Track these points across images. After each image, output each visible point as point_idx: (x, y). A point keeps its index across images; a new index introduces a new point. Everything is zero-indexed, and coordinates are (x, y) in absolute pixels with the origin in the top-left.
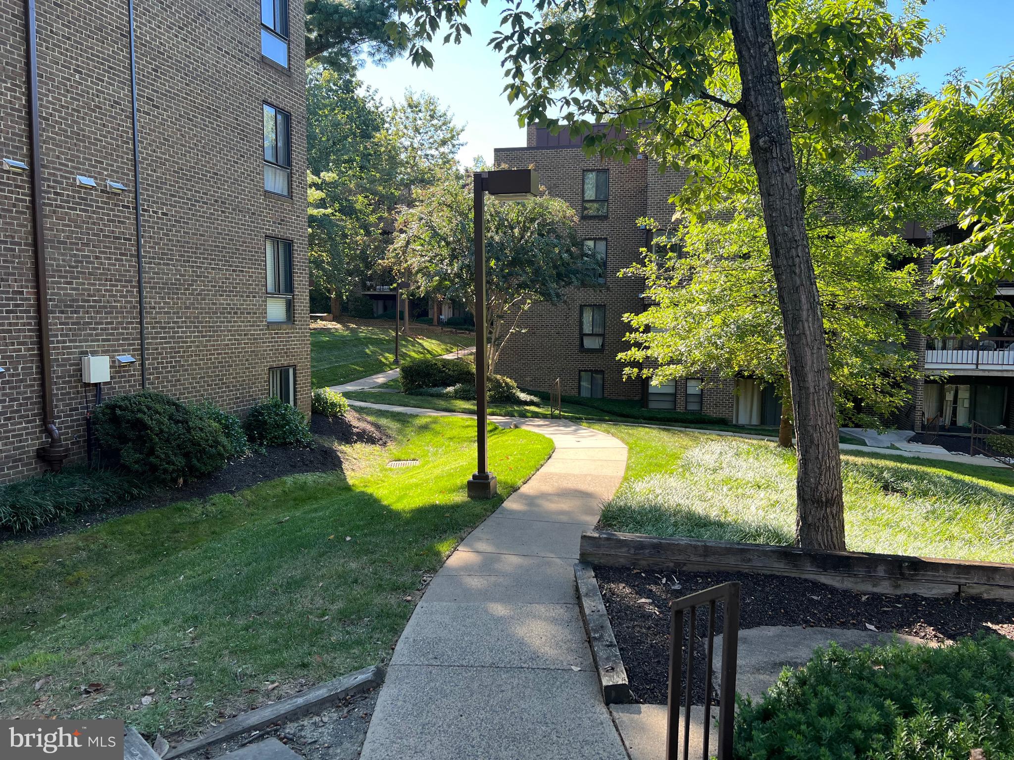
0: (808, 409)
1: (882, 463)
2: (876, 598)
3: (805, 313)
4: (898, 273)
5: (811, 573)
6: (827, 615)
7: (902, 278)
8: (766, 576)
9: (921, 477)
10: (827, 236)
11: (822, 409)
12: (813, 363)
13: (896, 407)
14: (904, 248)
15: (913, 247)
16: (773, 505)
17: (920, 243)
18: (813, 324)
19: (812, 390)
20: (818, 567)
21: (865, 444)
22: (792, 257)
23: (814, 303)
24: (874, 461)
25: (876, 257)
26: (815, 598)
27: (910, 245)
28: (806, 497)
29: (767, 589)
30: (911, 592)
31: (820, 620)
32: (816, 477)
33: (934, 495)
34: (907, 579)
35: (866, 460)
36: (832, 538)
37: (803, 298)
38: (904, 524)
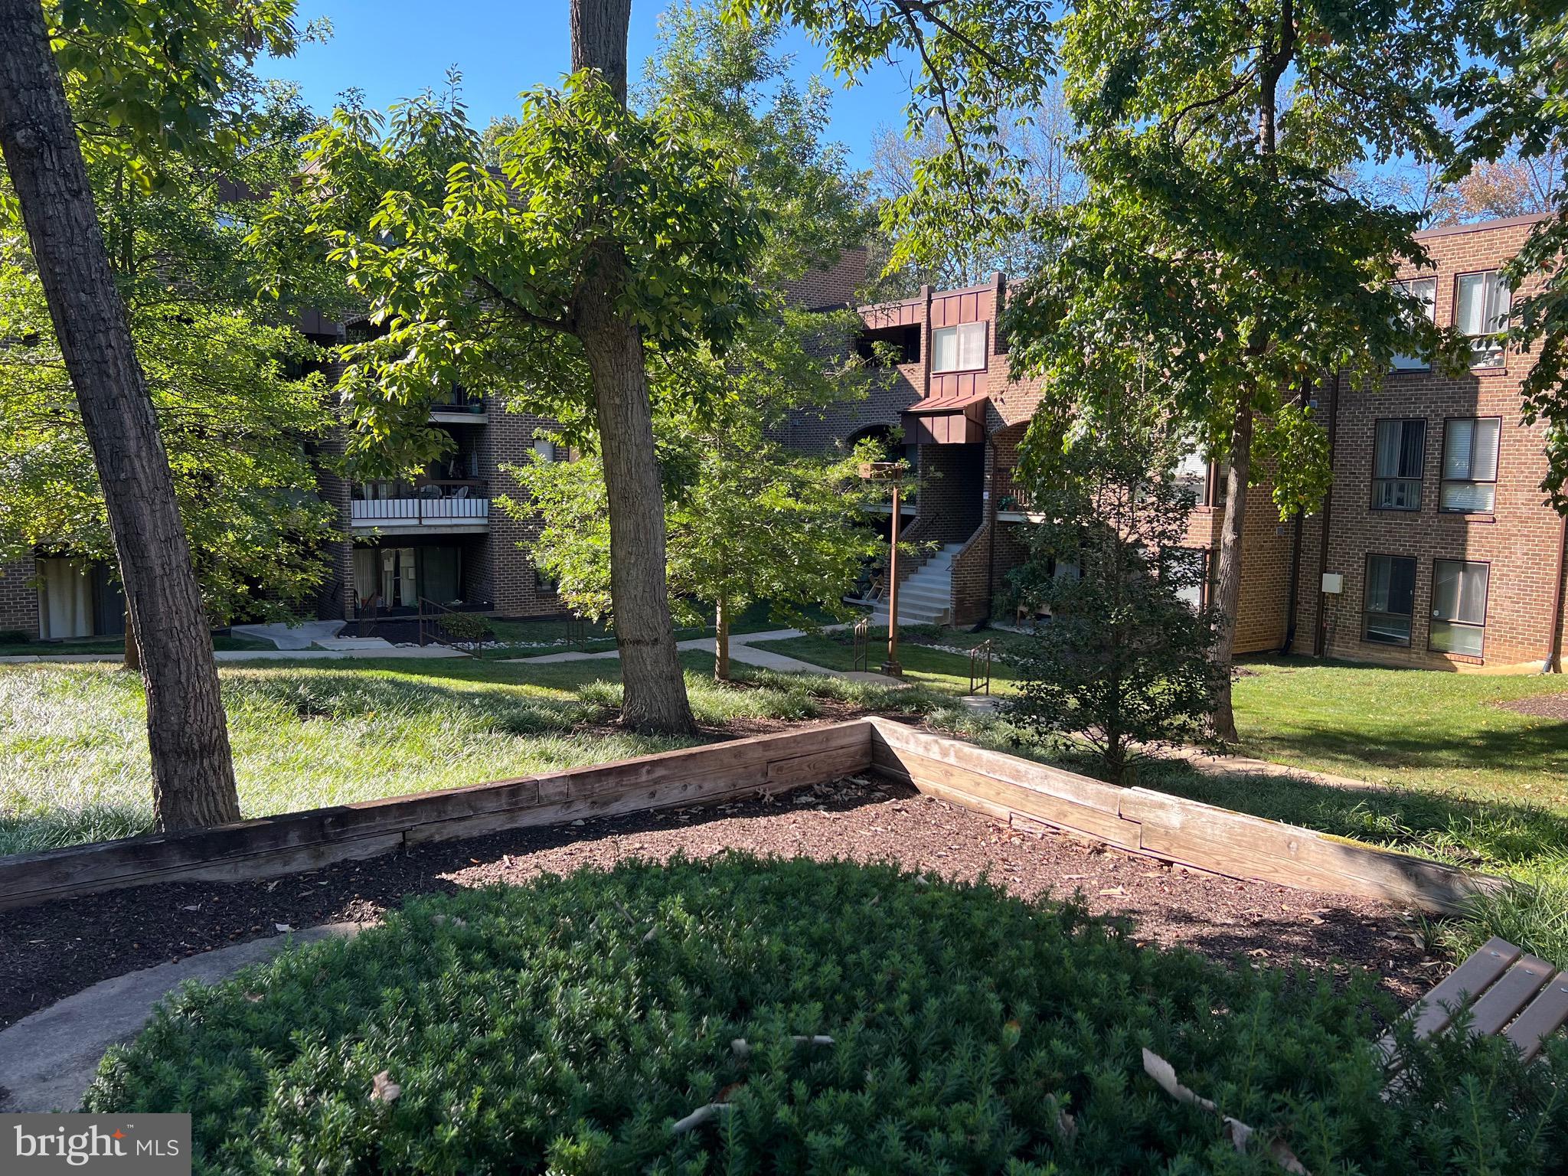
0: (154, 604)
1: (295, 673)
2: (289, 882)
3: (133, 444)
4: (298, 385)
5: (182, 871)
6: (214, 929)
7: (304, 392)
8: (101, 896)
9: (352, 686)
10: (179, 318)
11: (180, 601)
12: (156, 526)
13: (312, 588)
14: (302, 347)
15: (315, 346)
16: (114, 771)
17: (327, 340)
18: (150, 461)
19: (158, 571)
20: (193, 857)
21: (273, 647)
22: (100, 347)
23: (148, 428)
24: (285, 673)
25: (262, 359)
26: (192, 908)
27: (311, 342)
28: (166, 748)
29: (105, 917)
30: (339, 858)
31: (202, 941)
32: (179, 714)
33: (371, 710)
34: (333, 841)
35: (272, 673)
36: (216, 806)
37: (127, 418)
38: (330, 760)
